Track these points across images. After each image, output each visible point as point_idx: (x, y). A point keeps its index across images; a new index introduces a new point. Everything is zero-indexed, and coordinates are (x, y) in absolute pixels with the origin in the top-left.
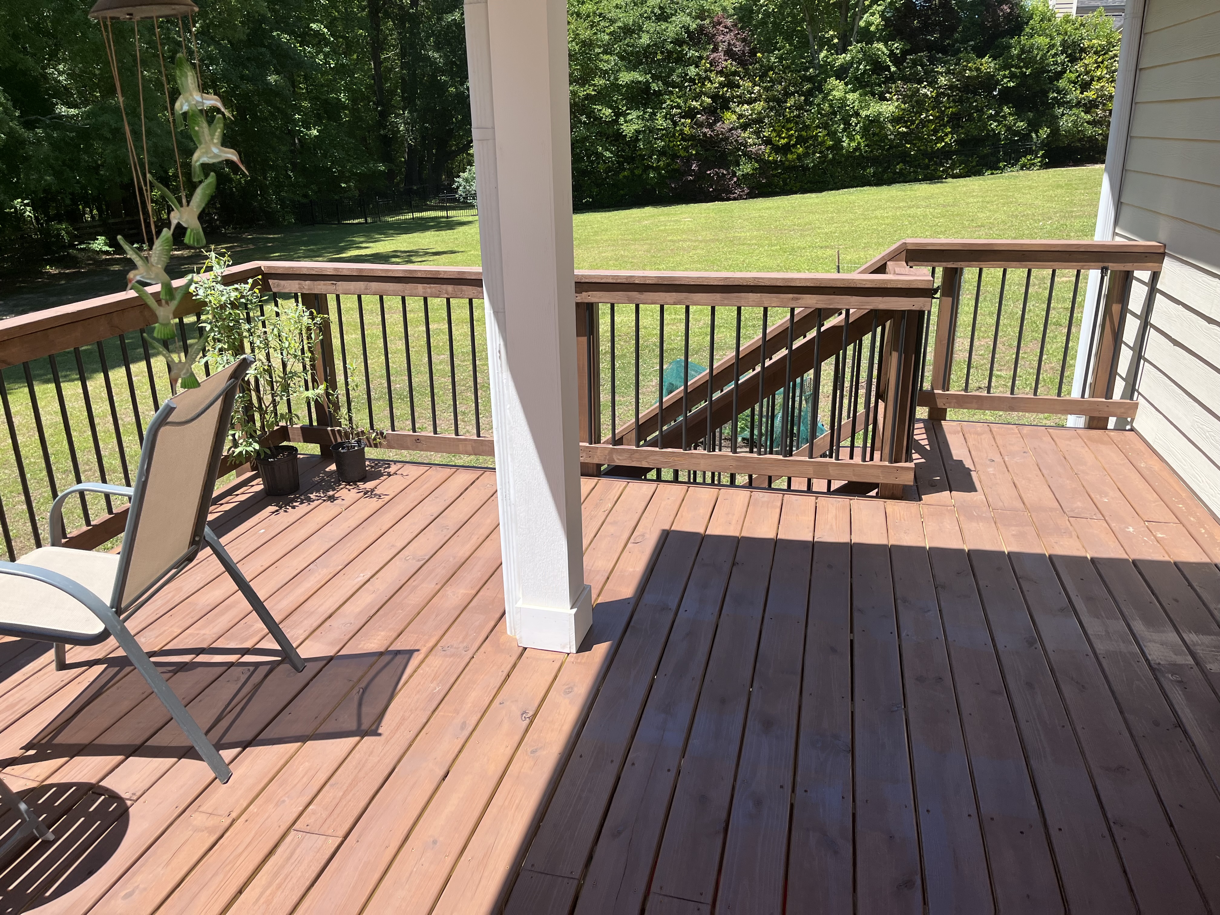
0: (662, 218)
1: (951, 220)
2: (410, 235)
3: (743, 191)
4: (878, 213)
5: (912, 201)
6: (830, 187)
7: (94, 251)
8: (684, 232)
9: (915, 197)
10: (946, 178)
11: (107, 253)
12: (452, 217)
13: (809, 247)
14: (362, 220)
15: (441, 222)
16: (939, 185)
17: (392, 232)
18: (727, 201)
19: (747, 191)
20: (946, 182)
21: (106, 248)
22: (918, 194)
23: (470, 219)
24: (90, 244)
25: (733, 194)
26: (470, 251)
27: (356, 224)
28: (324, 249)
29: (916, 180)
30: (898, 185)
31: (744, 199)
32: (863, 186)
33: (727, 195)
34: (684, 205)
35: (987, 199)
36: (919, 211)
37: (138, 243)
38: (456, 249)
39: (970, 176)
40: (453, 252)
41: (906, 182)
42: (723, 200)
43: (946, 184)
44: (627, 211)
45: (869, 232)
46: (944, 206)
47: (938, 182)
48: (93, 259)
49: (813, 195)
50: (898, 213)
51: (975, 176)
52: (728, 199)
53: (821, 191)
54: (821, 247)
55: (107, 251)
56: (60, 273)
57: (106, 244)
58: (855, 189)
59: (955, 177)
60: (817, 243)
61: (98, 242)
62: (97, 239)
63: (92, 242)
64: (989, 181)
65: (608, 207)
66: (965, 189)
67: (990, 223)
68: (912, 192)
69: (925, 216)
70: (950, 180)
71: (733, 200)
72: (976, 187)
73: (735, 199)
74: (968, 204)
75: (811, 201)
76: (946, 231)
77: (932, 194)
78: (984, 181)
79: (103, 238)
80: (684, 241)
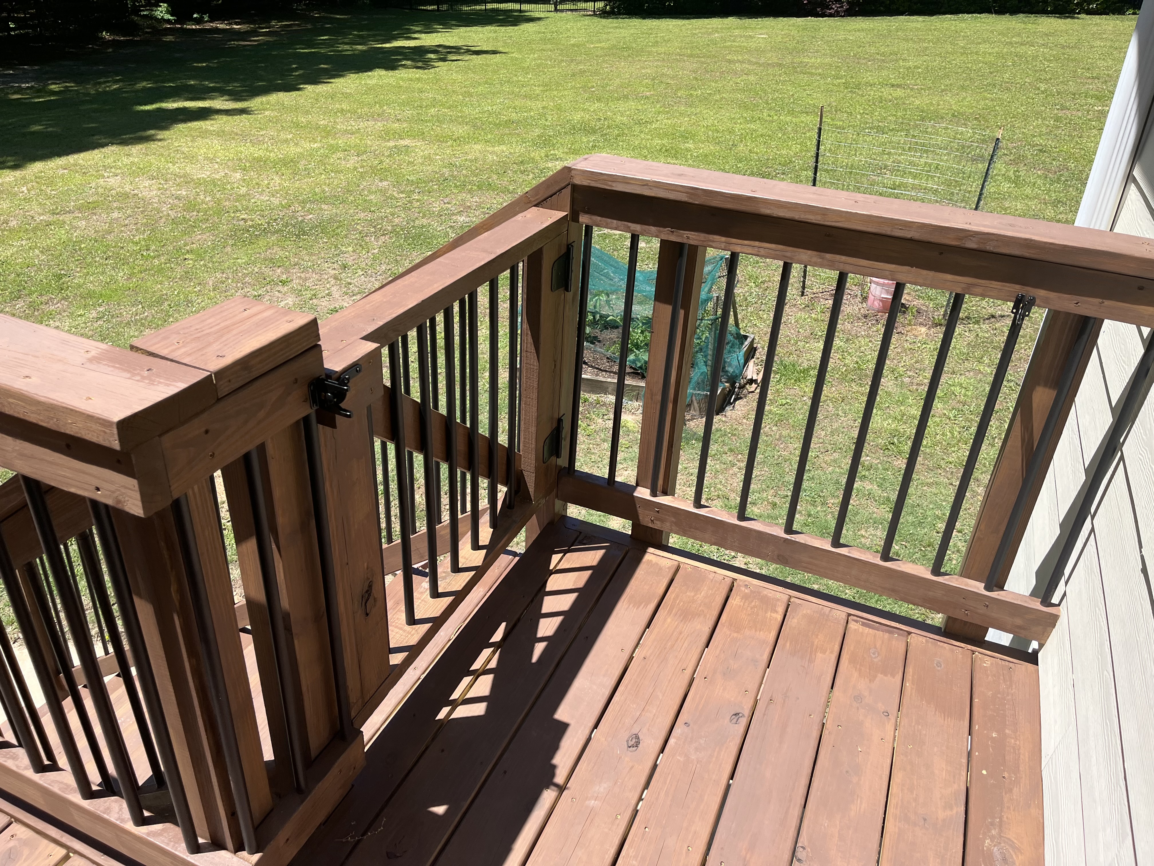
0: (737, 32)
1: (1063, 65)
2: (469, 29)
3: (842, 7)
4: (982, 48)
5: (1028, 37)
6: (943, 10)
7: (156, 19)
8: (749, 51)
9: (1034, 32)
10: (1079, 13)
11: (168, 21)
12: (527, 11)
13: (879, 84)
14: (435, 7)
15: (511, 17)
16: (1069, 20)
17: (454, 22)
18: (822, 17)
19: (846, 7)
20: (1078, 18)
21: (168, 17)
22: (1040, 28)
23: (542, 15)
24: (153, 10)
25: (830, 9)
26: (513, 53)
27: (430, 11)
28: (374, 36)
29: (1044, 12)
30: (1021, 15)
31: (841, 16)
32: (980, 13)
33: (822, 10)
34: (771, 19)
35: (1117, 44)
36: (1030, 51)
37: (198, 14)
38: (501, 49)
39: (1107, 14)
40: (494, 52)
41: (1032, 14)
42: (817, 15)
43: (1076, 20)
44: (706, 21)
45: (959, 70)
46: (1063, 47)
47: (1068, 17)
48: (153, 27)
49: (921, 18)
50: (1005, 50)
51: (1114, 14)
52: (823, 15)
53: (931, 13)
54: (893, 86)
55: (169, 20)
56: (114, 40)
57: (168, 12)
58: (970, 15)
59: (1090, 12)
60: (890, 79)
61: (160, 9)
62: (161, 6)
63: (155, 9)
64: (1127, 23)
65: (690, 14)
66: (1095, 29)
67: (1108, 75)
68: (1034, 26)
69: (1035, 58)
70: (1083, 16)
71: (829, 16)
72: (1110, 28)
73: (831, 15)
74: (1092, 47)
75: (914, 25)
76: (1051, 79)
77: (1056, 31)
78: (1122, 21)
79: (166, 5)
80: (742, 62)
